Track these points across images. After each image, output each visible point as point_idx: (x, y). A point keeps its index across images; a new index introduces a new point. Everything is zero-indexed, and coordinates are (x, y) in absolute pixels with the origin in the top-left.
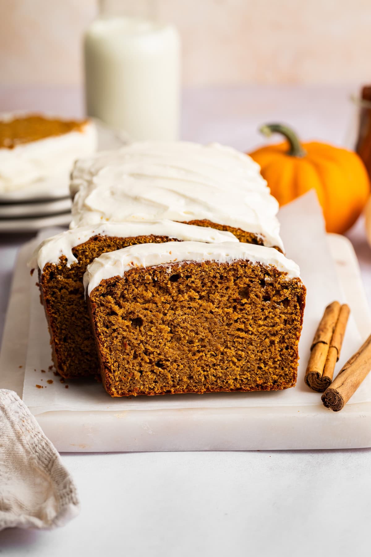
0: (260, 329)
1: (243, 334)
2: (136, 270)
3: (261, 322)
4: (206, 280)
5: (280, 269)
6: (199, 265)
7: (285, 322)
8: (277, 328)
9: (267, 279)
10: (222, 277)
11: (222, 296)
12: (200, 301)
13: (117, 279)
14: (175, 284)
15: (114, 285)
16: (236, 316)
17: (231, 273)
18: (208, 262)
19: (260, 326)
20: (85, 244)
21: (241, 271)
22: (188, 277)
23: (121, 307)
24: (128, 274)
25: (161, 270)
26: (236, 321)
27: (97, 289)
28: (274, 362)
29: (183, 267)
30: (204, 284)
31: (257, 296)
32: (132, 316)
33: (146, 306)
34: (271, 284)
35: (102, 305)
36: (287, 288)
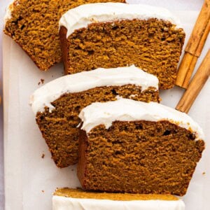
0: (157, 56)
1: (148, 59)
2: (94, 24)
3: (158, 53)
4: (132, 30)
5: (172, 23)
6: (129, 21)
7: (172, 53)
8: (167, 56)
9: (165, 29)
10: (141, 27)
11: (139, 38)
12: (127, 41)
13: (84, 29)
14: (115, 32)
15: (81, 32)
16: (145, 49)
17: (146, 25)
18: (135, 20)
19: (158, 54)
20: (59, 99)
21: (152, 25)
22: (122, 28)
23: (84, 44)
24: (90, 26)
25: (109, 24)
26: (145, 52)
27: (72, 35)
28: (163, 74)
29: (121, 22)
30: (130, 31)
31: (158, 38)
32: (89, 50)
33: (98, 44)
34: (167, 32)
35: (73, 43)
36: (175, 33)
